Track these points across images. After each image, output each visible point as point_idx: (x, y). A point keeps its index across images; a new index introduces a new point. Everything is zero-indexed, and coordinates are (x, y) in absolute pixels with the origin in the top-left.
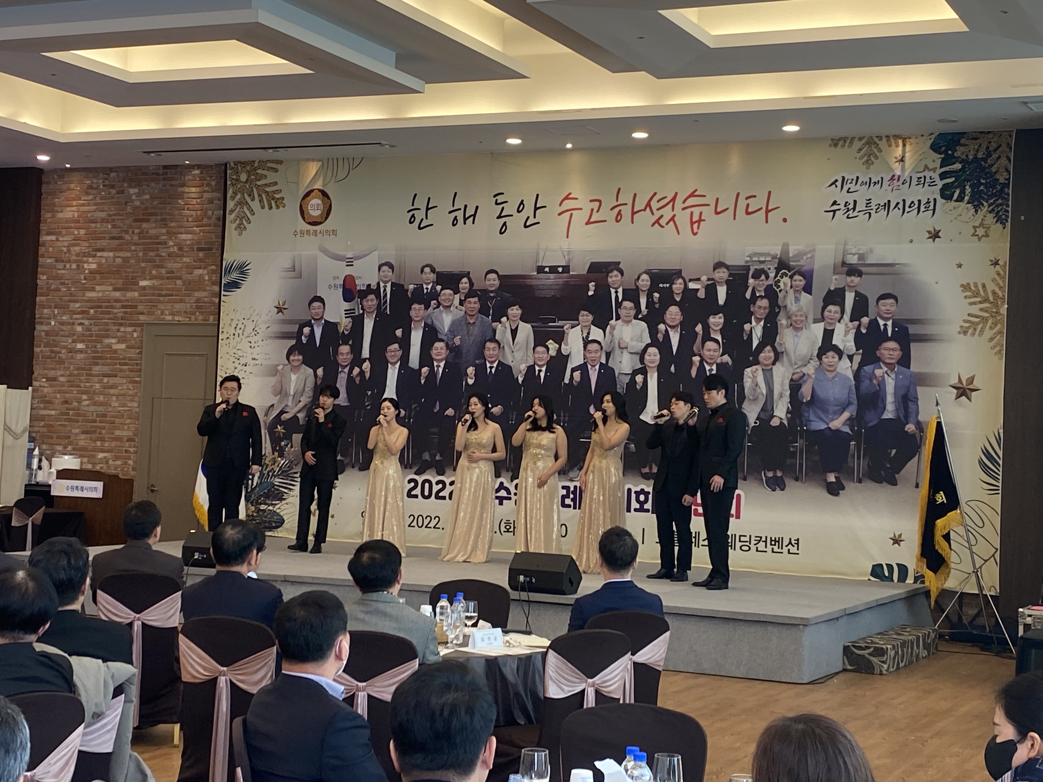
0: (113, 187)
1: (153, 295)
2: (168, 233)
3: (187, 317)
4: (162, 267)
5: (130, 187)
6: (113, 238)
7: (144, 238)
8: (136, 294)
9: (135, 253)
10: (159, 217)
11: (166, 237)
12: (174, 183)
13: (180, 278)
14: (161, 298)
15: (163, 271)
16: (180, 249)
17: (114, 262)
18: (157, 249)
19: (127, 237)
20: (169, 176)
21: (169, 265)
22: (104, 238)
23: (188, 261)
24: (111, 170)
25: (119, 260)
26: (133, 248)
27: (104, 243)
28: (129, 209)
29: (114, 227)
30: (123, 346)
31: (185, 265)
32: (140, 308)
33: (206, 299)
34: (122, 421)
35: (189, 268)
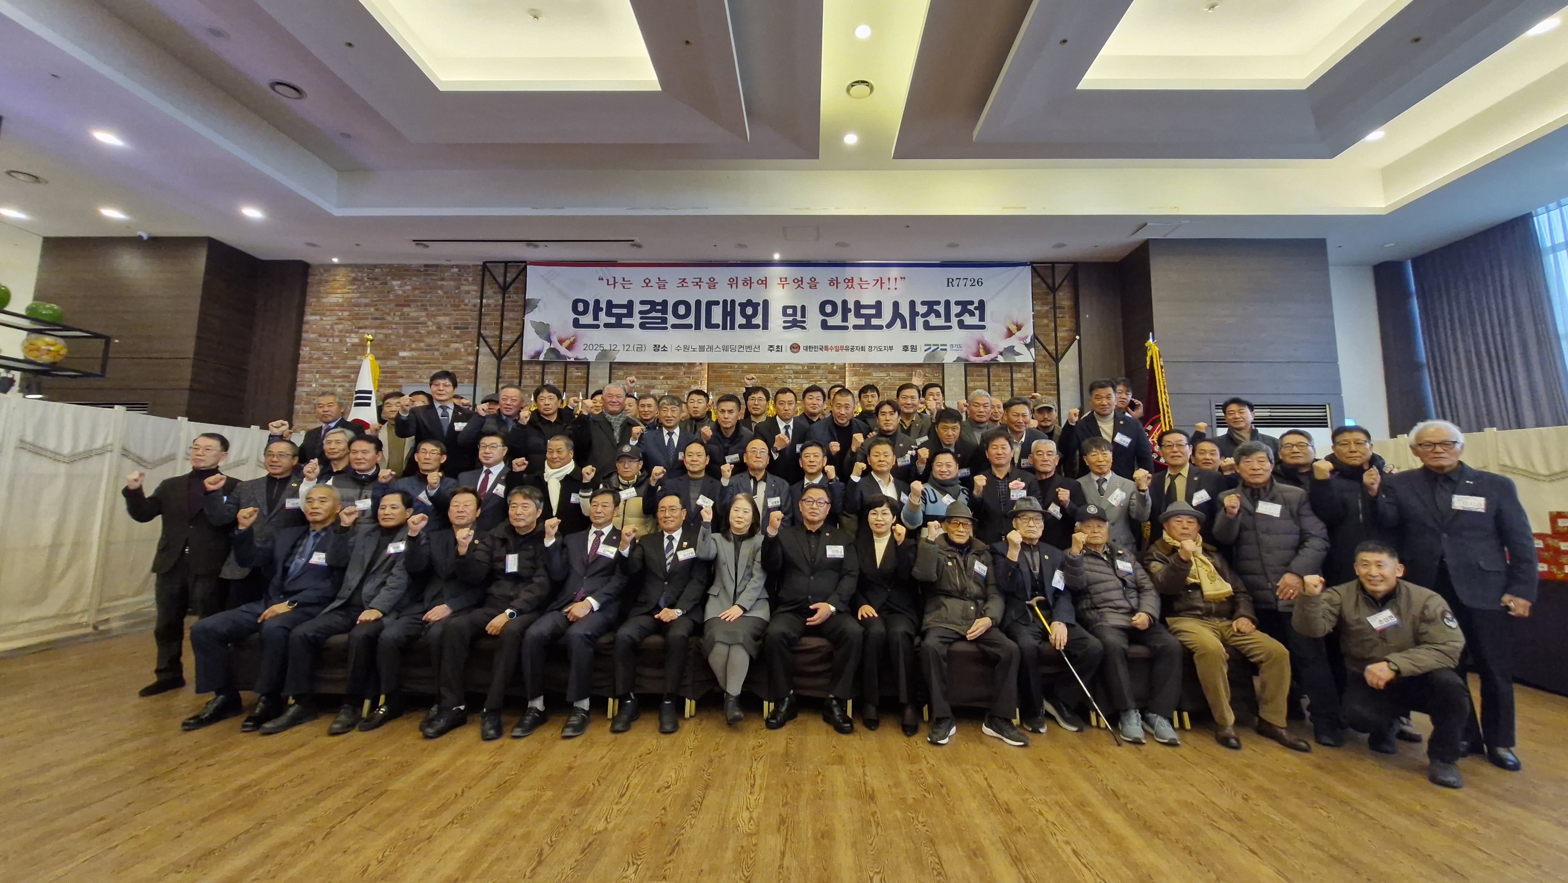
0: (377, 279)
1: (413, 363)
2: (428, 315)
4: (422, 341)
5: (393, 279)
6: (376, 319)
7: (405, 319)
8: (396, 363)
9: (396, 330)
10: (419, 304)
11: (426, 319)
12: (434, 278)
13: (438, 350)
14: (419, 366)
15: (422, 345)
16: (439, 328)
18: (417, 328)
19: (389, 318)
20: (429, 272)
21: (428, 340)
22: (367, 319)
23: (446, 337)
24: (376, 266)
25: (380, 336)
26: (394, 326)
27: (367, 323)
28: (391, 296)
29: (377, 310)
31: (443, 340)
32: (400, 373)
33: (461, 366)
35: (447, 343)
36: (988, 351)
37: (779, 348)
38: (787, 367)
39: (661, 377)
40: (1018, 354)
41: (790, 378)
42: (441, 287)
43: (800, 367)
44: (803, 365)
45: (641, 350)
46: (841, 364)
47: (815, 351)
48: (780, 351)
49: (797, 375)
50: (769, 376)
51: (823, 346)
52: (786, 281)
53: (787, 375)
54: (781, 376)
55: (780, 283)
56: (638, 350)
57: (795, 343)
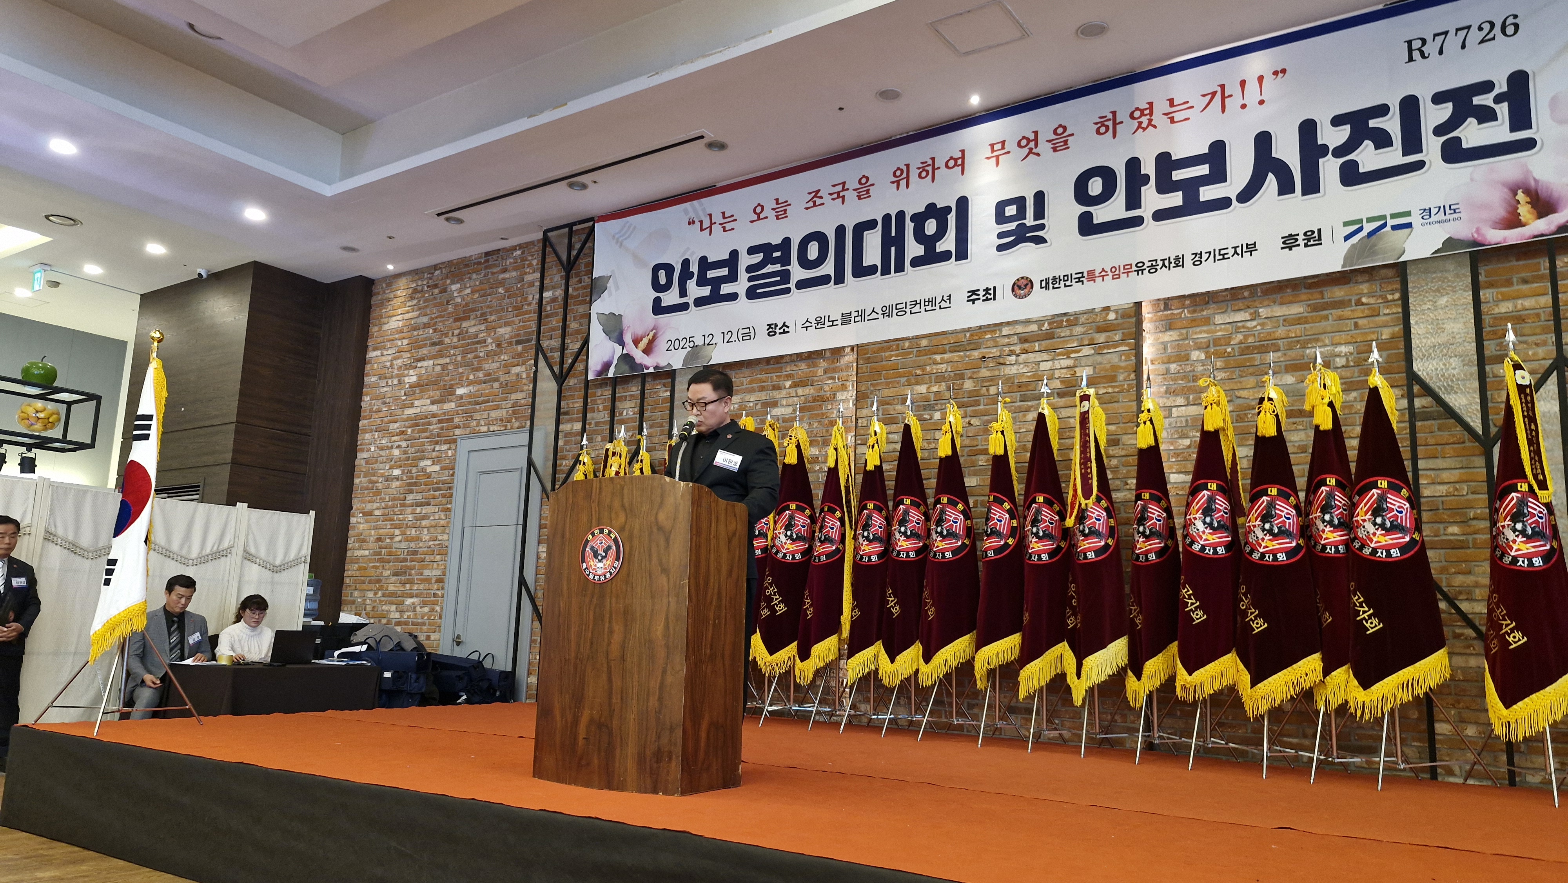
0: (436, 286)
1: (470, 404)
2: (487, 328)
3: (503, 426)
4: (479, 369)
5: (453, 283)
6: (434, 344)
7: (463, 338)
8: (452, 405)
9: (454, 357)
10: (478, 313)
11: (485, 334)
12: (495, 270)
13: (496, 380)
14: (478, 407)
15: (481, 374)
16: (499, 345)
17: (433, 371)
19: (447, 340)
20: (490, 263)
21: (487, 366)
22: (425, 345)
23: (506, 358)
24: (436, 267)
25: (438, 369)
26: (452, 352)
28: (450, 308)
29: (435, 331)
30: (437, 468)
31: (503, 363)
32: (456, 421)
33: (522, 401)
34: (432, 557)
35: (507, 367)
36: (1546, 209)
37: (990, 294)
38: (1006, 331)
41: (1012, 353)
42: (502, 283)
43: (1034, 327)
44: (1039, 322)
45: (748, 337)
46: (1126, 306)
47: (1066, 286)
48: (991, 299)
49: (1026, 345)
50: (968, 356)
51: (1082, 273)
52: (1003, 148)
53: (1007, 349)
54: (995, 352)
55: (991, 155)
56: (744, 338)
57: (1022, 278)
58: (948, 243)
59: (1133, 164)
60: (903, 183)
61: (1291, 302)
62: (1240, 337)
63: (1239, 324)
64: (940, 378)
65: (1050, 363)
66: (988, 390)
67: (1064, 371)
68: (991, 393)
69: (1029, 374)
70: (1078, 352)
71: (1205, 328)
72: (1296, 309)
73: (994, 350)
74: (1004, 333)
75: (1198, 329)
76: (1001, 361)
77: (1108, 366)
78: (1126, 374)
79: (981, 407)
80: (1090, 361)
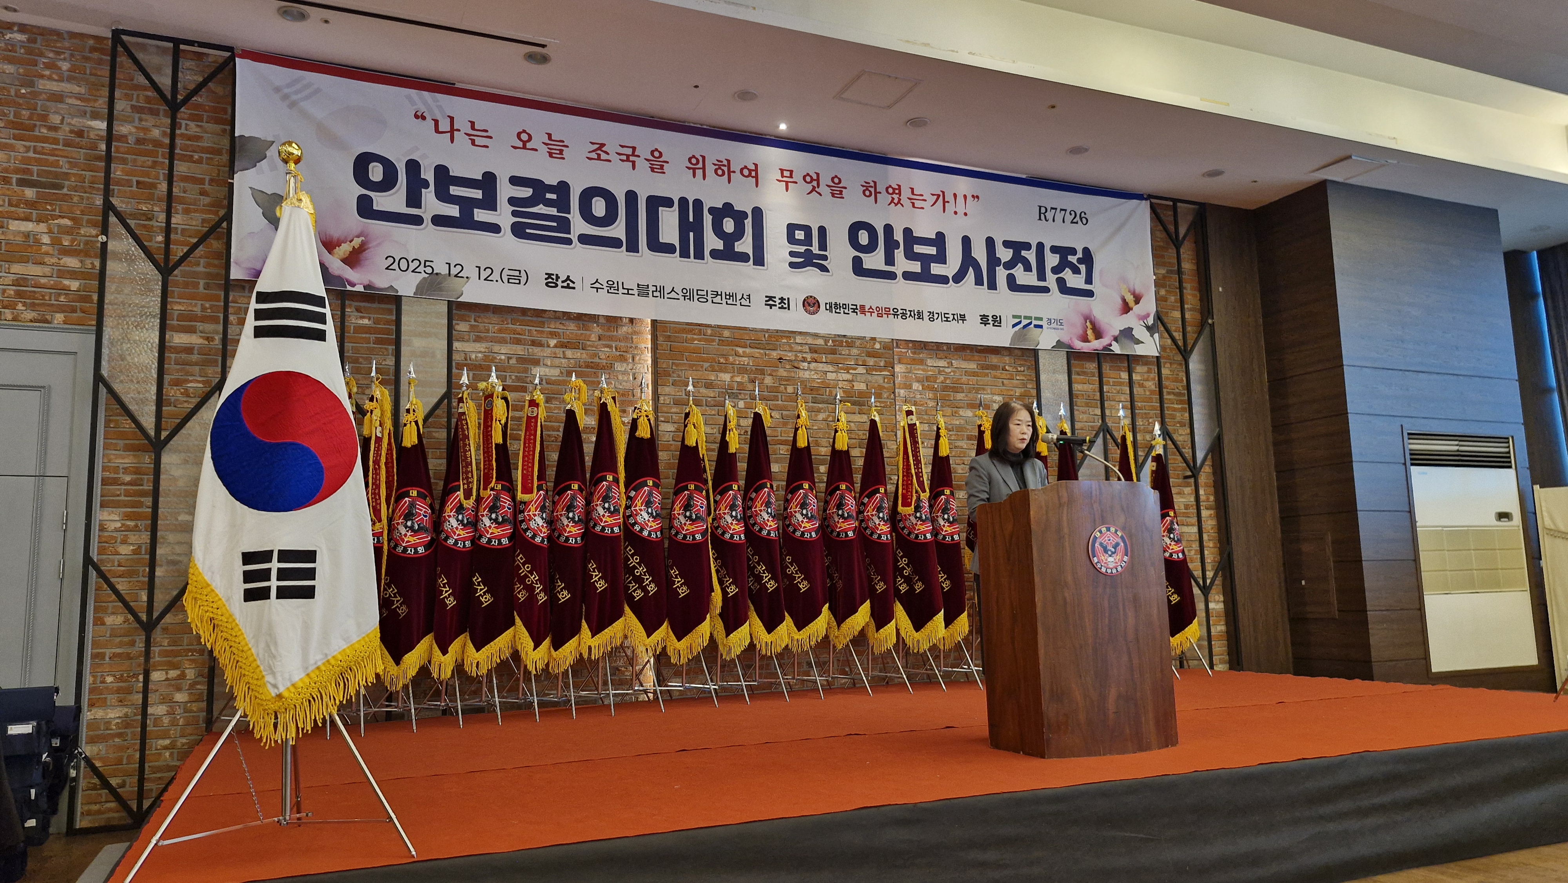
36: (1098, 335)
37: (784, 304)
38: (799, 339)
39: (553, 342)
40: (1138, 342)
41: (804, 360)
43: (821, 342)
44: (826, 338)
45: (518, 281)
46: (887, 341)
47: (844, 313)
48: (785, 308)
49: (815, 355)
50: (769, 355)
51: (856, 305)
52: (791, 177)
53: (800, 355)
54: (790, 356)
55: (781, 179)
56: (510, 281)
57: (811, 297)
58: (745, 245)
59: (888, 229)
60: (699, 173)
61: (969, 360)
62: (942, 378)
63: (941, 369)
64: (742, 370)
65: (835, 374)
66: (786, 389)
67: (846, 383)
68: (789, 391)
69: (819, 381)
70: (855, 369)
71: (921, 367)
72: (972, 366)
73: (790, 354)
74: (798, 341)
75: (917, 367)
76: (796, 365)
77: (876, 385)
78: (888, 394)
79: (780, 402)
80: (863, 378)
